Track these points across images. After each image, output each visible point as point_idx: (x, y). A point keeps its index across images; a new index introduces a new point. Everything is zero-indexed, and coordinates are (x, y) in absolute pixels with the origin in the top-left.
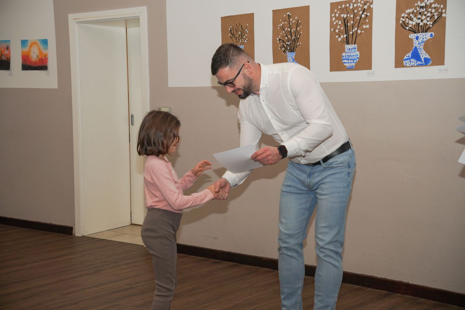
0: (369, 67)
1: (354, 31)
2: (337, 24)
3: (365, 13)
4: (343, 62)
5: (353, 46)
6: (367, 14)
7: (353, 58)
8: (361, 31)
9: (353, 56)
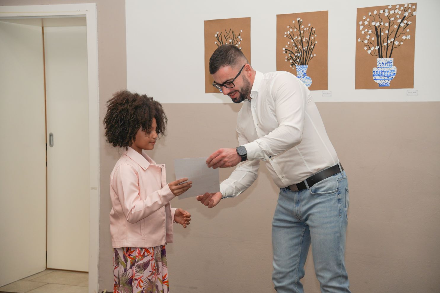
0: (410, 85)
1: (389, 42)
2: (366, 34)
3: (405, 22)
4: (374, 78)
5: (388, 60)
6: (408, 22)
7: (387, 74)
8: (400, 42)
9: (388, 71)
